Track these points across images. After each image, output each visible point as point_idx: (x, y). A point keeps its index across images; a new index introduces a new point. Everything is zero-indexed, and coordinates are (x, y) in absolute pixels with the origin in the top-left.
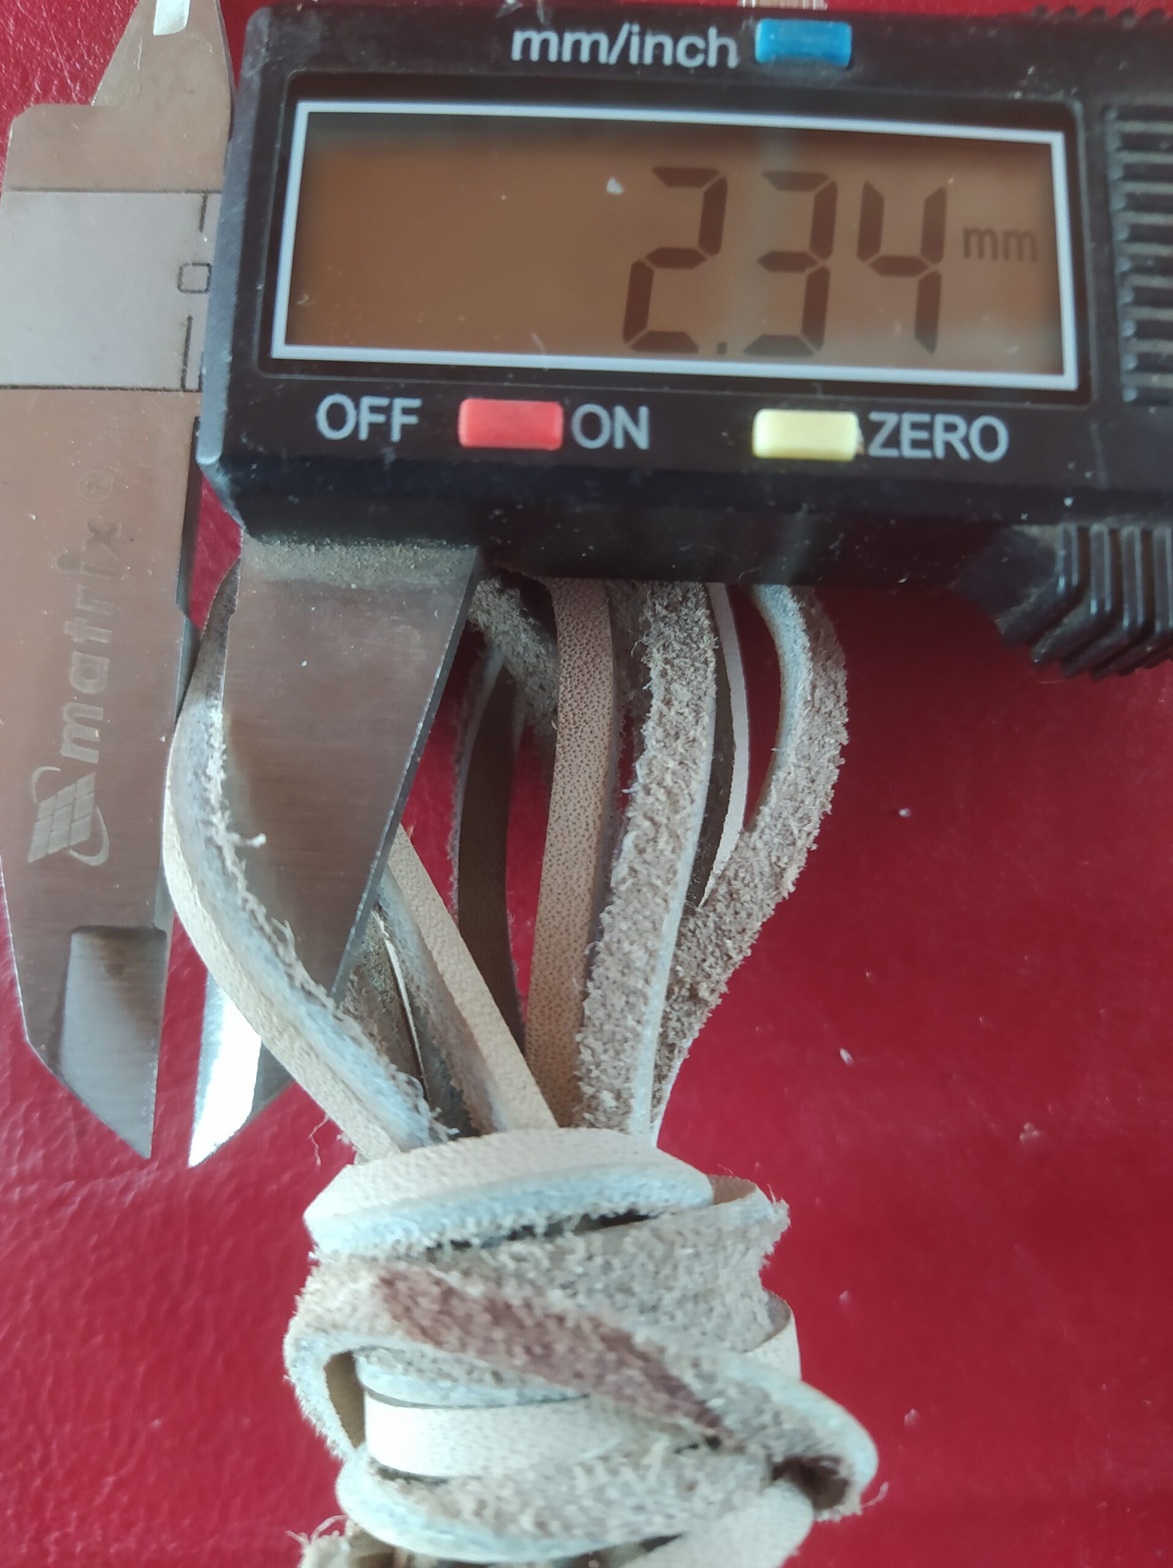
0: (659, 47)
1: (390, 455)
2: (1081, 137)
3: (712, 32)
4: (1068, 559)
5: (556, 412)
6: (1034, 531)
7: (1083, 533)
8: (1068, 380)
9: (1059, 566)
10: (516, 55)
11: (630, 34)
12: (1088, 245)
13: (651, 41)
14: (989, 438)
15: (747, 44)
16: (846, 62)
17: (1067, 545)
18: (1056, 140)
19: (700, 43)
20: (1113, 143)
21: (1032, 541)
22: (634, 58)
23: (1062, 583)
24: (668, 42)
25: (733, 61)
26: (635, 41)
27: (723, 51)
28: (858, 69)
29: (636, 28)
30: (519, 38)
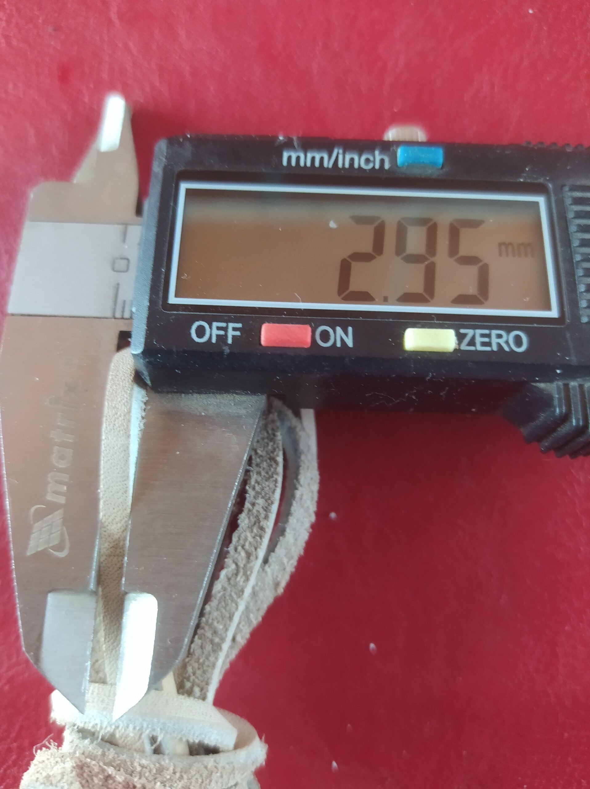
0: (352, 160)
1: (227, 350)
2: (553, 199)
3: (377, 153)
4: (560, 399)
5: (308, 329)
6: (542, 385)
7: (566, 386)
8: (554, 313)
9: (556, 402)
10: (285, 163)
11: (338, 154)
12: (560, 249)
13: (348, 157)
14: (518, 341)
15: (394, 158)
16: (440, 166)
17: (559, 393)
18: (541, 200)
19: (371, 158)
20: (568, 201)
21: (541, 391)
22: (340, 165)
23: (558, 410)
24: (356, 158)
25: (387, 166)
26: (341, 157)
27: (382, 161)
28: (446, 169)
29: (341, 151)
30: (285, 155)
